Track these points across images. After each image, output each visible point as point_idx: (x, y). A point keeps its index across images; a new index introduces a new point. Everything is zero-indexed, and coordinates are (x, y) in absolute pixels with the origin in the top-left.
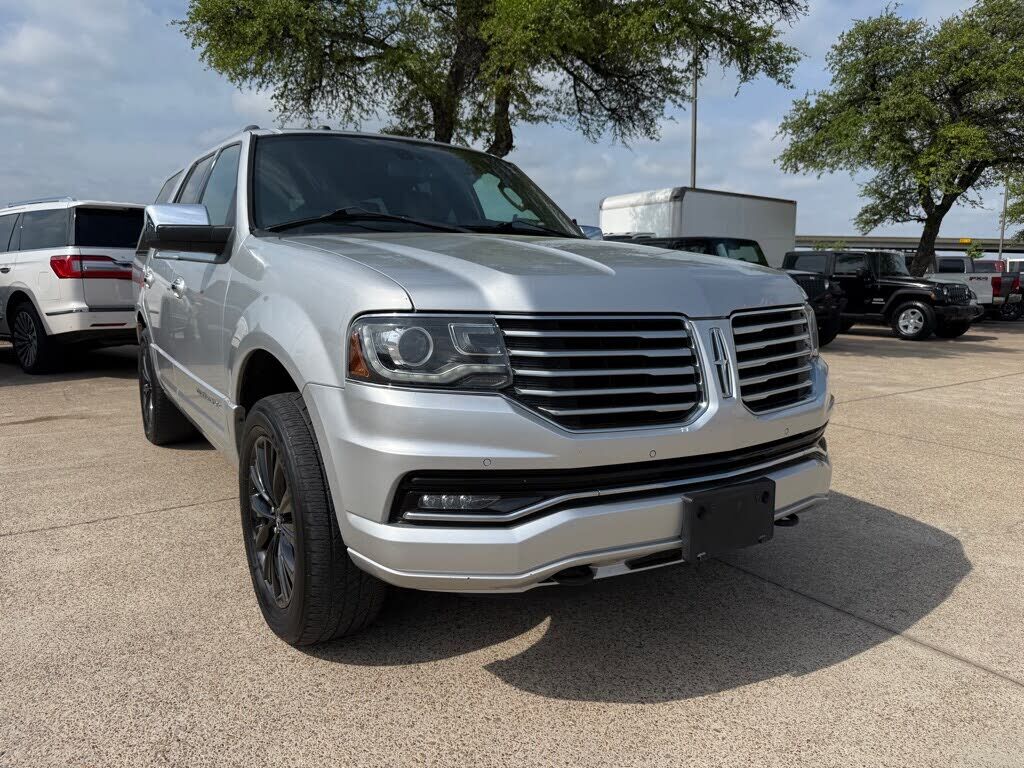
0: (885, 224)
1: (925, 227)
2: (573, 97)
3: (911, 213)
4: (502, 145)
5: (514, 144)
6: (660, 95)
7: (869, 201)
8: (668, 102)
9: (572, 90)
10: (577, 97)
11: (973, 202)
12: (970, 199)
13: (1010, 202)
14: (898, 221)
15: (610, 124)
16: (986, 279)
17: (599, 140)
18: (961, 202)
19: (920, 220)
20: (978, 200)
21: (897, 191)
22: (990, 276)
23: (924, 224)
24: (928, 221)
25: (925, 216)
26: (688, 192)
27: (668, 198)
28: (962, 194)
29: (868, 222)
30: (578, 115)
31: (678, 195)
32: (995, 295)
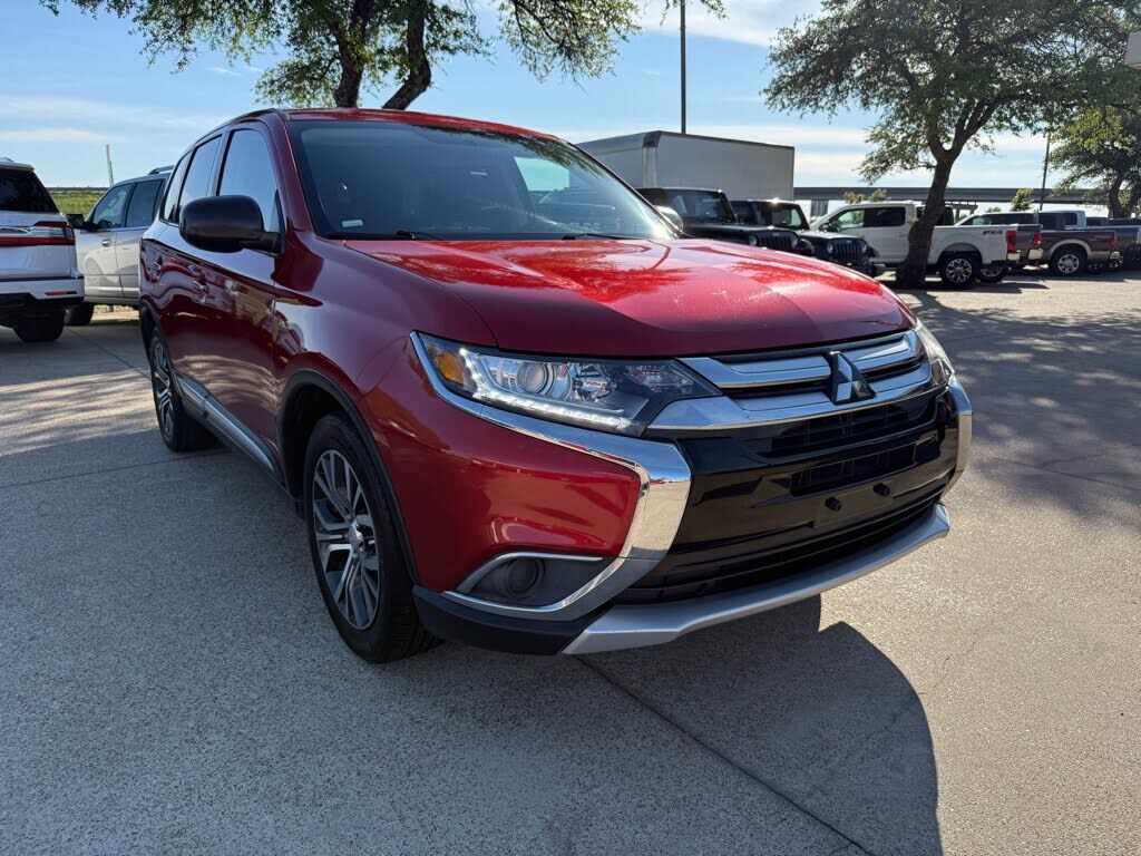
0: (893, 172)
1: (935, 175)
2: (516, 26)
3: (921, 159)
4: (418, 81)
5: (432, 80)
6: (603, 22)
7: (877, 147)
8: (611, 30)
9: (514, 17)
10: (520, 25)
11: (985, 148)
12: (982, 144)
13: (1053, 147)
14: (906, 168)
15: (559, 59)
16: (1000, 232)
18: (972, 146)
19: (929, 166)
20: (990, 145)
21: (905, 135)
22: (1005, 228)
23: (933, 171)
24: (938, 168)
25: (934, 162)
26: (663, 138)
27: (641, 144)
28: (973, 137)
29: (874, 170)
30: (523, 47)
31: (652, 139)
32: (1010, 251)
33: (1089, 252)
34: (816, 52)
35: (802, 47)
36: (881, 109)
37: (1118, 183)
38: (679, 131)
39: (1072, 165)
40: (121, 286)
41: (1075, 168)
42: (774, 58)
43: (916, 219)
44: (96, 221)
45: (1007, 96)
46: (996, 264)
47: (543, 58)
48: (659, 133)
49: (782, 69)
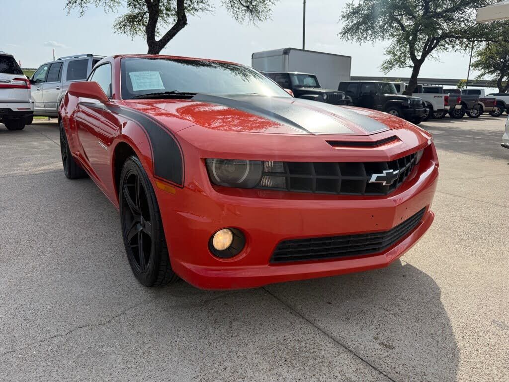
0: (395, 69)
1: (413, 70)
3: (407, 64)
4: (181, 23)
5: (187, 22)
7: (389, 57)
12: (434, 57)
14: (401, 67)
15: (247, 14)
16: (442, 97)
17: (243, 22)
18: (430, 58)
19: (411, 67)
20: (437, 57)
21: (401, 52)
22: (444, 95)
23: (412, 69)
24: (414, 67)
25: (413, 65)
26: (291, 51)
27: (282, 53)
28: (430, 54)
29: (387, 68)
30: (232, 10)
31: (287, 52)
32: (445, 105)
33: (484, 107)
34: (362, 14)
35: (356, 12)
36: (391, 41)
37: (502, 77)
38: (302, 48)
39: (482, 69)
40: (45, 107)
41: (483, 70)
42: (344, 17)
43: (404, 90)
44: (35, 80)
45: (445, 36)
46: (439, 111)
47: (241, 14)
48: (290, 49)
49: (347, 22)
